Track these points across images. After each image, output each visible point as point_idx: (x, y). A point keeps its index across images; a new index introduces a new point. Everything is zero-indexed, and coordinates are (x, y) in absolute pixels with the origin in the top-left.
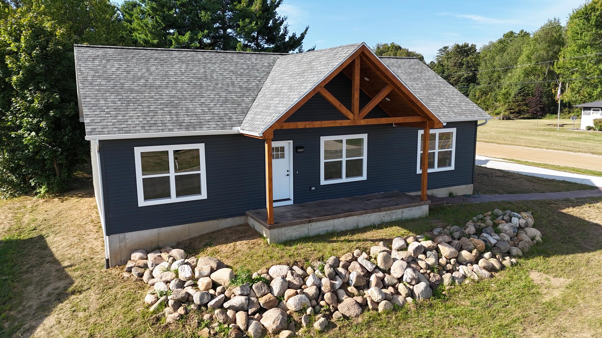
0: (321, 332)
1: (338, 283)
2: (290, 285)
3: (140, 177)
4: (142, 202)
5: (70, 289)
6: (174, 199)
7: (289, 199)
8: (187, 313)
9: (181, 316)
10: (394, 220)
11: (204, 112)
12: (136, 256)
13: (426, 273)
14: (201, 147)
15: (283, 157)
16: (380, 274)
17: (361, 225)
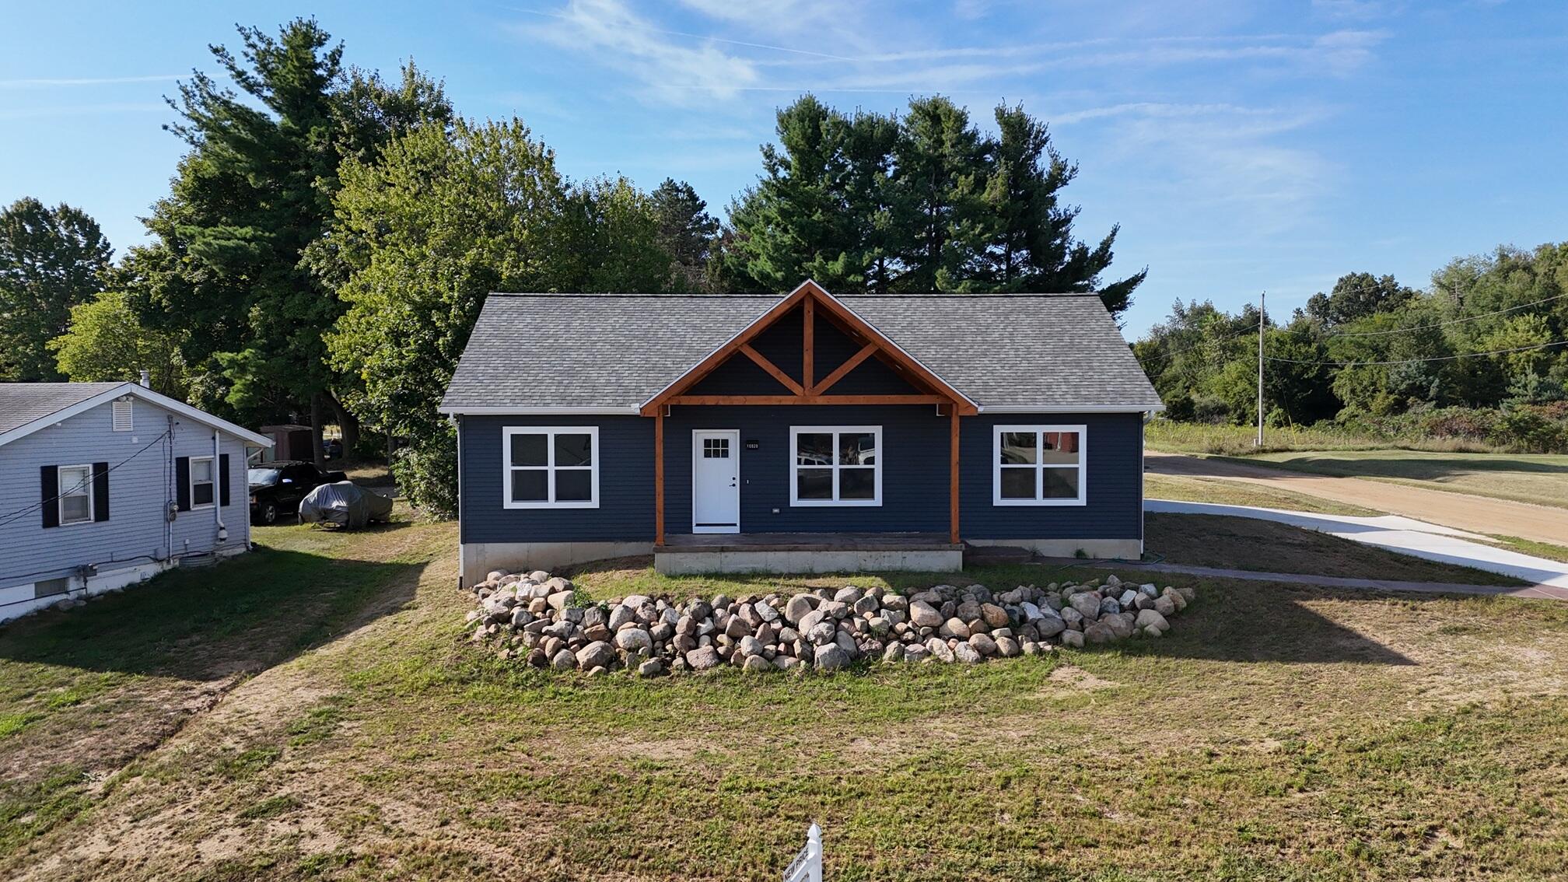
0: (642, 676)
1: (705, 626)
2: (635, 619)
3: (508, 468)
4: (509, 504)
5: (407, 604)
6: (552, 503)
7: (735, 525)
8: (498, 631)
9: (489, 635)
10: (886, 569)
11: (608, 383)
12: (492, 575)
13: (861, 637)
14: (594, 432)
15: (725, 454)
16: (777, 625)
17: (818, 569)
